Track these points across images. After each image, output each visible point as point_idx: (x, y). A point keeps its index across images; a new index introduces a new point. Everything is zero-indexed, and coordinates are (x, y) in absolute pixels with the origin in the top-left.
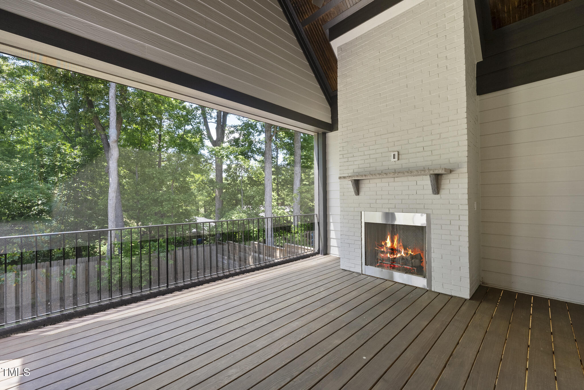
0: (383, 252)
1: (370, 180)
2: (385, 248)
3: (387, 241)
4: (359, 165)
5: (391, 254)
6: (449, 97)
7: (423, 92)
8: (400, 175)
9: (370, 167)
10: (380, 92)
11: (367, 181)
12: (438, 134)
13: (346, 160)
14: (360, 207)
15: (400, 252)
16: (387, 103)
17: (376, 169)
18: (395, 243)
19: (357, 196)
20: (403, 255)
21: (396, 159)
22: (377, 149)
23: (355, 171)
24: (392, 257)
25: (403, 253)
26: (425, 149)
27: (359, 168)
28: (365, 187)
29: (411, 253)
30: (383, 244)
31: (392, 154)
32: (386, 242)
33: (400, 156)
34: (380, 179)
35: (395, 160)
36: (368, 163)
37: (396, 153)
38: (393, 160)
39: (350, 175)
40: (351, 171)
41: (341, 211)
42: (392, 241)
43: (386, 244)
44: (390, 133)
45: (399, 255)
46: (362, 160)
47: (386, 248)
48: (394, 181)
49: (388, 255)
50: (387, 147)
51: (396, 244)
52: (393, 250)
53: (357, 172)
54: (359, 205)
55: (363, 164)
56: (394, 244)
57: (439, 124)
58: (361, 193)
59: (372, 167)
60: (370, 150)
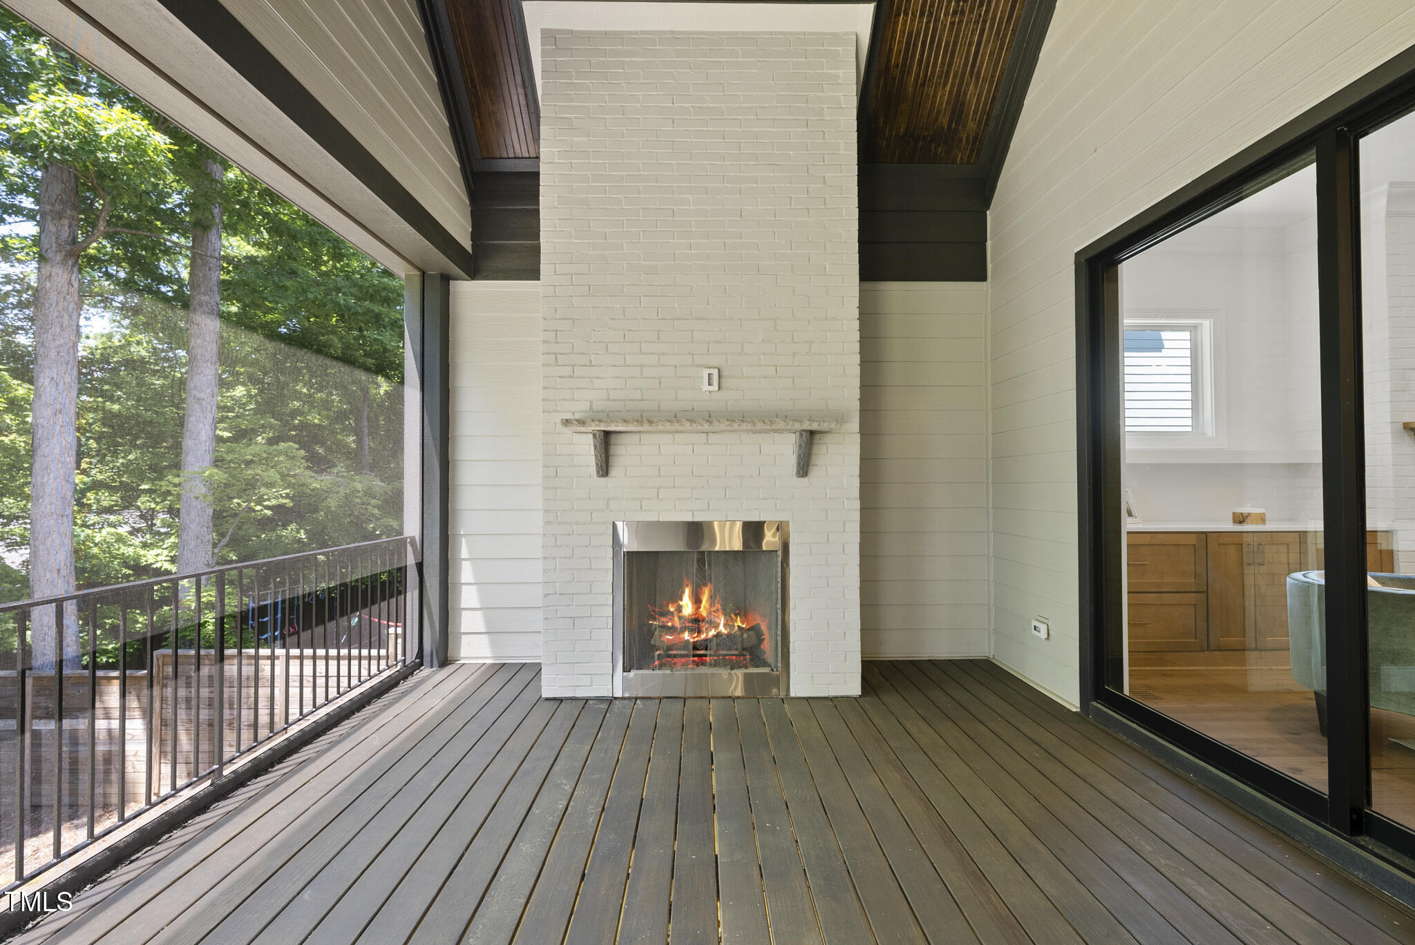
0: (672, 630)
1: (643, 436)
2: (676, 619)
3: (681, 600)
4: (607, 389)
5: (692, 631)
6: (827, 266)
7: (776, 240)
8: (745, 426)
9: (642, 400)
10: (675, 208)
11: (635, 437)
12: (806, 342)
13: (566, 371)
14: (611, 511)
15: (715, 625)
16: (692, 241)
17: (659, 407)
18: (702, 606)
19: (602, 479)
20: (723, 631)
21: (715, 387)
22: (663, 354)
23: (595, 408)
24: (696, 639)
25: (722, 628)
26: (778, 373)
27: (608, 400)
28: (626, 453)
29: (740, 624)
30: (672, 610)
31: (706, 372)
32: (681, 603)
33: (723, 381)
34: (671, 435)
35: (711, 388)
36: (637, 389)
37: (715, 372)
38: (706, 387)
39: (577, 416)
40: (585, 406)
41: (547, 523)
42: (697, 601)
43: (679, 609)
44: (697, 319)
45: (712, 633)
46: (618, 377)
47: (680, 620)
48: (707, 443)
49: (686, 636)
50: (689, 353)
51: (707, 606)
52: (696, 623)
53: (602, 411)
54: (608, 503)
55: (622, 389)
56: (700, 608)
57: (809, 322)
58: (616, 471)
59: (647, 400)
60: (641, 353)
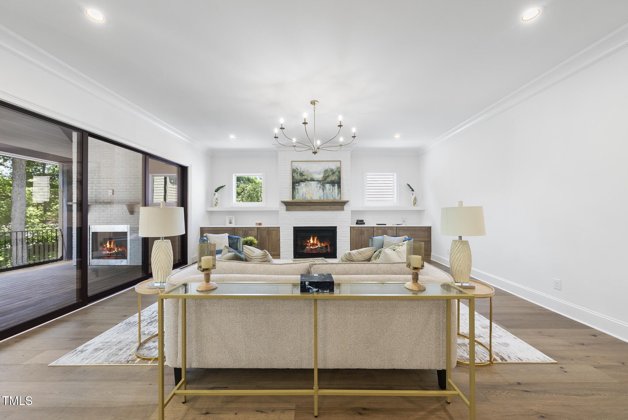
2: (106, 248)
5: (109, 251)
15: (114, 250)
20: (116, 251)
42: (110, 244)
49: (108, 252)
